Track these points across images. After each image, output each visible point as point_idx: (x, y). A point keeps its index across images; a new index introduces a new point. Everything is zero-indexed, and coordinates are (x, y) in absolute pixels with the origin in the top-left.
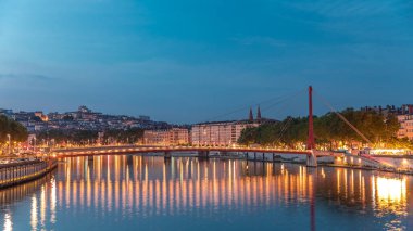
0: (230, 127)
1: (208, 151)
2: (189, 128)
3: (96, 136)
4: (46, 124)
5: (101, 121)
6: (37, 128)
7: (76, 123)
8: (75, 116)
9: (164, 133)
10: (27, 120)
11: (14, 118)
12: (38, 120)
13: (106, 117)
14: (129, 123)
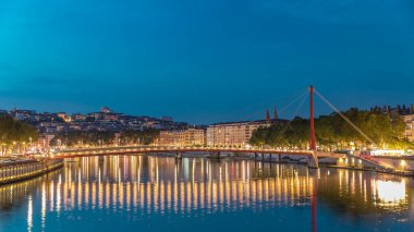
0: (243, 127)
1: (219, 152)
2: (204, 128)
3: (113, 137)
4: (67, 124)
5: (122, 121)
6: (59, 128)
7: (98, 124)
8: (97, 116)
9: (182, 134)
10: (50, 121)
11: (37, 118)
12: (60, 121)
13: (127, 118)
14: (151, 123)
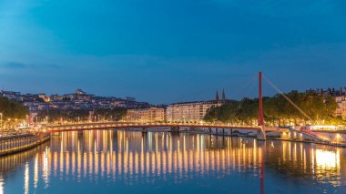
0: (198, 106)
1: (178, 127)
2: (164, 107)
3: (88, 114)
4: (48, 104)
5: (93, 101)
6: (40, 107)
7: (73, 104)
8: (72, 97)
9: (146, 112)
10: (32, 101)
11: (22, 99)
12: (41, 100)
13: (98, 99)
14: (117, 103)
